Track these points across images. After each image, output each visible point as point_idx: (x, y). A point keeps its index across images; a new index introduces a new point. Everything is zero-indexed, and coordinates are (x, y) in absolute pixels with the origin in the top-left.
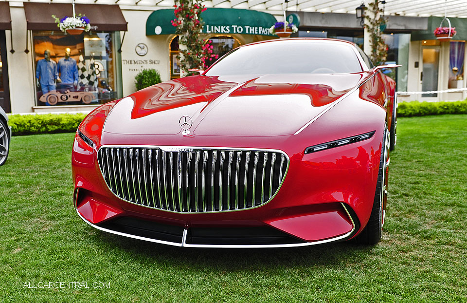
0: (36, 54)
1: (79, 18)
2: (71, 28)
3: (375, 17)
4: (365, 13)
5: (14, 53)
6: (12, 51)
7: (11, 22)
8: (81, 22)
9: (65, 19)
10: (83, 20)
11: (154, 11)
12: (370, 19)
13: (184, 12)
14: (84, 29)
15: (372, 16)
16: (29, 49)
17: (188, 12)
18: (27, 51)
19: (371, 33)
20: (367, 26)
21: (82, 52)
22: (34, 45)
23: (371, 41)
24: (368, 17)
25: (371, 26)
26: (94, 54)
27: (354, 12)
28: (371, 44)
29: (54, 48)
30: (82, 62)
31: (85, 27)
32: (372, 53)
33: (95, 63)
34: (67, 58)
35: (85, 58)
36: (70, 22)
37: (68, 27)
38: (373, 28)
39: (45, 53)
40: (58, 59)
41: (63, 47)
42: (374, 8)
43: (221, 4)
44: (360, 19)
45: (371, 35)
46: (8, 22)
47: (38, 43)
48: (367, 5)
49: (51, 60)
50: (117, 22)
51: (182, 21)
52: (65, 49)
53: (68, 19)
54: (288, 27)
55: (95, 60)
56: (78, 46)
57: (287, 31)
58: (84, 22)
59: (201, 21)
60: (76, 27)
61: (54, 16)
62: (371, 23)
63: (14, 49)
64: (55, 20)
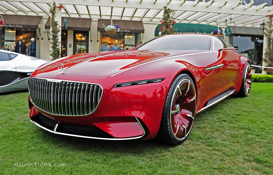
0: (102, 43)
1: (114, 26)
2: (109, 30)
3: (270, 29)
4: (265, 27)
5: (92, 42)
6: (91, 41)
7: (90, 27)
8: (114, 27)
9: (107, 26)
10: (115, 26)
11: (160, 24)
12: (267, 30)
13: (165, 24)
14: (116, 31)
15: (268, 28)
16: (99, 40)
17: (167, 24)
18: (98, 41)
19: (267, 37)
20: (266, 33)
21: (124, 42)
22: (102, 38)
23: (267, 41)
24: (266, 29)
25: (267, 34)
26: (128, 43)
27: (259, 26)
28: (267, 43)
29: (111, 40)
30: (123, 47)
31: (117, 30)
32: (267, 48)
33: (129, 48)
34: (116, 45)
35: (124, 45)
36: (109, 27)
37: (108, 29)
38: (269, 35)
39: (105, 42)
40: (112, 45)
41: (114, 40)
42: (270, 24)
43: (193, 22)
44: (263, 30)
45: (267, 38)
46: (89, 27)
47: (104, 38)
48: (265, 23)
49: (108, 45)
50: (140, 29)
51: (164, 28)
52: (115, 41)
53: (109, 26)
54: (220, 33)
55: (129, 47)
56: (122, 40)
57: (219, 34)
58: (116, 27)
59: (174, 28)
60: (112, 30)
61: (103, 25)
62: (268, 32)
63: (92, 40)
64: (103, 26)
